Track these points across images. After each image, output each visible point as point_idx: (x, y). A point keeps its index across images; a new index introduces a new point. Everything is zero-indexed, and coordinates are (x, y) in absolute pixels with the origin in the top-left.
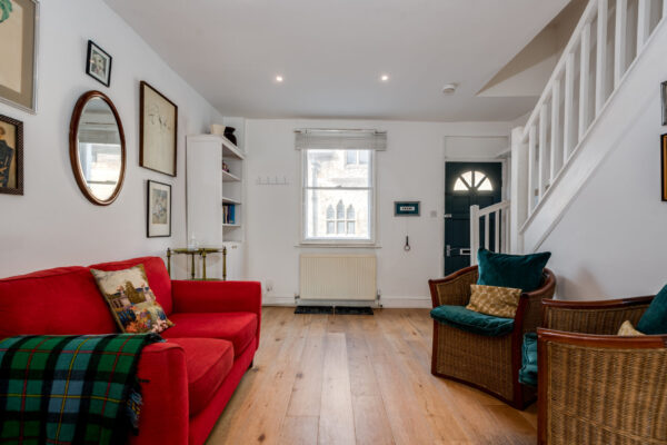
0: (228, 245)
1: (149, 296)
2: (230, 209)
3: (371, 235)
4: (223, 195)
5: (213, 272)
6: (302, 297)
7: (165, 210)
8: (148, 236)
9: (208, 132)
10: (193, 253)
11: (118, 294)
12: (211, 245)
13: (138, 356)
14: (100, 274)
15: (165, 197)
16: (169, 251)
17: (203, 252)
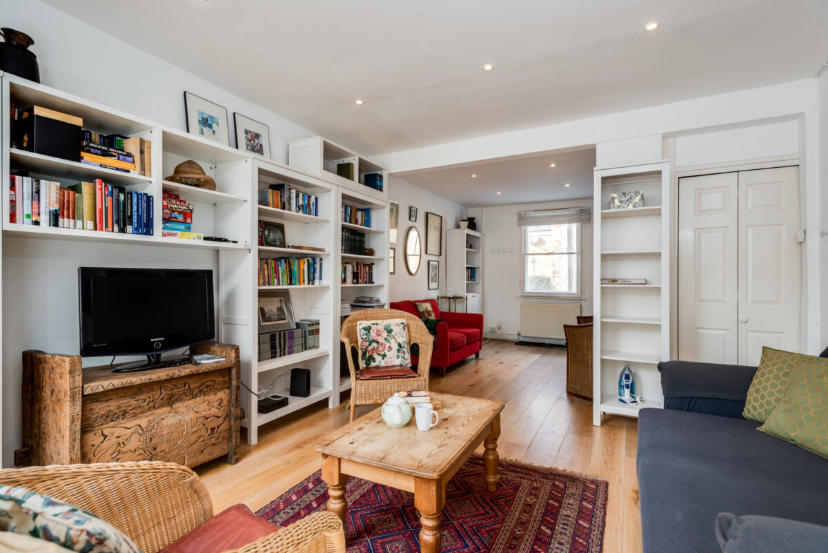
0: (470, 295)
1: (433, 314)
2: (472, 273)
3: (578, 290)
4: (467, 264)
5: (460, 309)
6: (522, 334)
7: (436, 275)
8: (429, 289)
9: (458, 227)
10: (449, 298)
11: (423, 312)
12: (459, 294)
13: (436, 324)
14: (418, 303)
15: (436, 268)
16: (438, 297)
17: (455, 298)
